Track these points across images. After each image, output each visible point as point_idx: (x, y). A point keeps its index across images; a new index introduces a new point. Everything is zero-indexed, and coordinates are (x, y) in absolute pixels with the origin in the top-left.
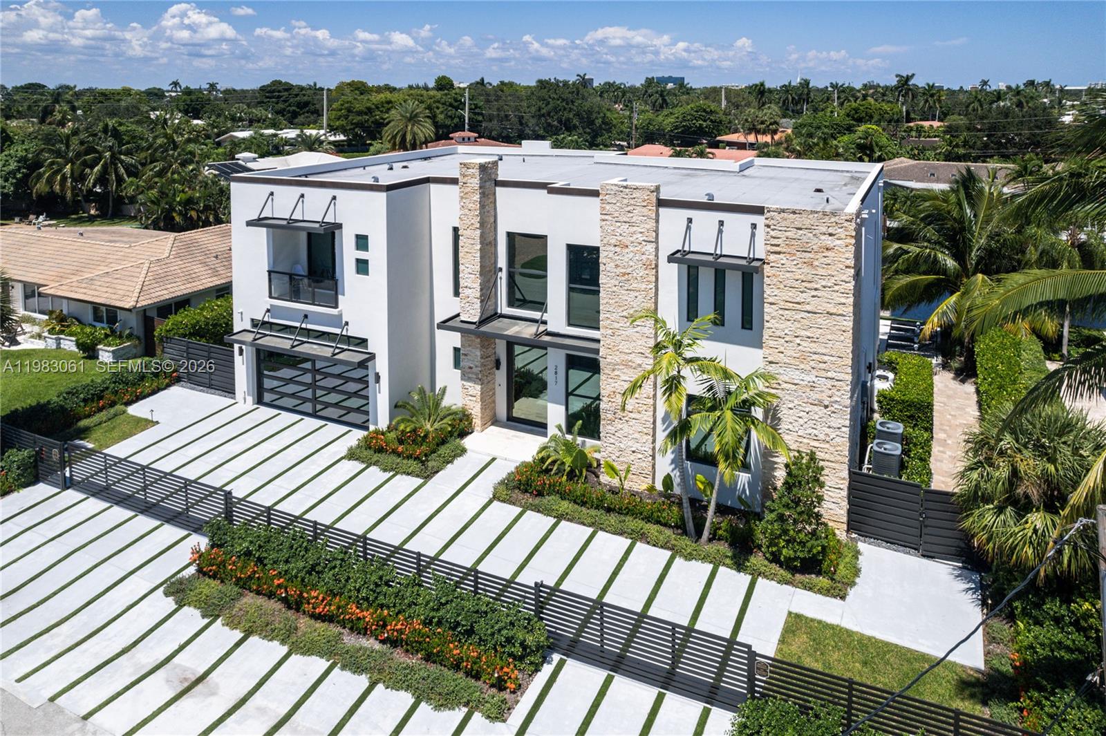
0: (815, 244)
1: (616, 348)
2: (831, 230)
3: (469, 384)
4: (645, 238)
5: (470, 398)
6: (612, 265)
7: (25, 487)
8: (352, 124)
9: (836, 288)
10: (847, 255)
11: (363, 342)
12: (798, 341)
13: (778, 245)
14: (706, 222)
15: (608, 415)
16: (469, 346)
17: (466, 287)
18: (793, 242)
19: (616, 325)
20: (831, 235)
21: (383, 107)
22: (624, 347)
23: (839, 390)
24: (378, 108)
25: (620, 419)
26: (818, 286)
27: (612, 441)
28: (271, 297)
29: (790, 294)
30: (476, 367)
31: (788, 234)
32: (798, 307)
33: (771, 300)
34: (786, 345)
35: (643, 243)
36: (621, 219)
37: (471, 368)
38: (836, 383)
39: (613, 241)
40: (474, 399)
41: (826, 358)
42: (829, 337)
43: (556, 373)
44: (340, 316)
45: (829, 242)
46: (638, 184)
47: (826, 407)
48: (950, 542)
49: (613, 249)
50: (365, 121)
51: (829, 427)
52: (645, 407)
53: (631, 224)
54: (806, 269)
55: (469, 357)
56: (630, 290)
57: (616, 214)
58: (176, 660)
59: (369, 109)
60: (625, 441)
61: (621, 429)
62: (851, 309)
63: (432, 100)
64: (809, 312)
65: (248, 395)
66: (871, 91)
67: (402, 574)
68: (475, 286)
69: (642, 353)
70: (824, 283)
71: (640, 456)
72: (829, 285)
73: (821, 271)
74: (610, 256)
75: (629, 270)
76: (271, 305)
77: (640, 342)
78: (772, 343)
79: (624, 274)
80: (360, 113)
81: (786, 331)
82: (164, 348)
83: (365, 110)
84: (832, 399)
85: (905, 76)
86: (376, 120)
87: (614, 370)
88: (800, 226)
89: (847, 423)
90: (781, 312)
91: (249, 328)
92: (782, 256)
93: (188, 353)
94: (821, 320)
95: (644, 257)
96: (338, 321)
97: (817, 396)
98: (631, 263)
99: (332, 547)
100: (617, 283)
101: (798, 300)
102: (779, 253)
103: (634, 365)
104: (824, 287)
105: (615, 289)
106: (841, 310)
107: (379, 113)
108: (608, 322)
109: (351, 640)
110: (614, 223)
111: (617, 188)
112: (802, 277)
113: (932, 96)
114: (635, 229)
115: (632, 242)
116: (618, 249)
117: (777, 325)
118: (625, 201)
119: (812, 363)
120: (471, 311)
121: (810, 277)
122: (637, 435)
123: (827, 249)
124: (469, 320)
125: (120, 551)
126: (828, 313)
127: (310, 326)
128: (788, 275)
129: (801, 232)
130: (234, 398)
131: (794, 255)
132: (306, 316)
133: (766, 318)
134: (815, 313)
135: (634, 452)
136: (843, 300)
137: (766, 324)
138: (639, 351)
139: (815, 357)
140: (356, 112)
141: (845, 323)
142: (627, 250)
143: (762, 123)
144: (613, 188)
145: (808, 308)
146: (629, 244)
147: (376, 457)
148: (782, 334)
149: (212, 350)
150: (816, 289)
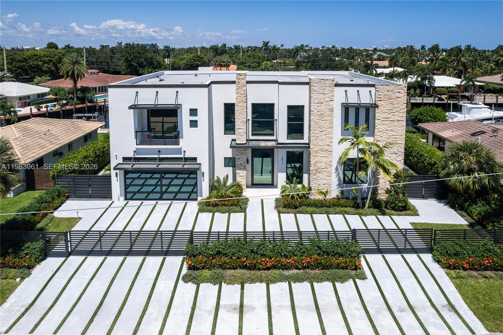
0: (394, 96)
1: (317, 144)
2: (399, 91)
3: (240, 171)
4: (330, 99)
5: (241, 177)
6: (316, 111)
7: (42, 262)
8: (15, 67)
9: (401, 111)
10: (404, 99)
11: (195, 159)
12: (387, 132)
13: (381, 98)
14: (352, 91)
15: (313, 172)
16: (241, 154)
17: (239, 129)
18: (386, 96)
19: (317, 135)
20: (399, 92)
21: (33, 58)
22: (320, 143)
23: (400, 147)
24: (30, 58)
25: (319, 172)
26: (394, 111)
27: (315, 182)
28: (137, 145)
29: (385, 115)
30: (244, 163)
31: (384, 93)
32: (388, 119)
33: (378, 118)
34: (383, 134)
35: (329, 101)
36: (320, 92)
37: (241, 164)
38: (400, 145)
39: (317, 102)
40: (243, 177)
41: (396, 137)
42: (398, 129)
43: (282, 160)
44: (181, 149)
45: (398, 95)
46: (327, 78)
47: (396, 154)
48: (433, 192)
49: (316, 104)
50: (24, 66)
51: (397, 161)
52: (329, 166)
53: (324, 94)
54: (391, 106)
55: (240, 159)
56: (324, 120)
57: (318, 90)
58: (222, 303)
59: (25, 59)
60: (321, 181)
61: (319, 176)
62: (405, 118)
63: (61, 54)
64: (391, 121)
65: (121, 196)
66: (250, 48)
67: (293, 243)
68: (244, 127)
69: (328, 145)
70: (396, 110)
71: (327, 185)
72: (398, 110)
73: (396, 106)
74: (315, 107)
75: (323, 113)
76: (136, 149)
77: (328, 141)
78: (378, 134)
79: (321, 114)
80: (20, 61)
81: (383, 129)
82: (55, 182)
83: (23, 60)
84: (398, 151)
85: (266, 42)
86: (30, 65)
87: (316, 153)
88: (389, 90)
89: (403, 158)
90: (382, 122)
91: (122, 162)
92: (382, 101)
93: (74, 182)
94: (395, 123)
95: (329, 107)
96: (179, 151)
97: (393, 151)
98: (324, 110)
99: (256, 241)
100: (318, 118)
101: (388, 117)
102: (381, 101)
103: (325, 150)
104: (397, 111)
105: (317, 121)
106: (402, 119)
107: (31, 61)
108: (315, 134)
109: (286, 273)
110: (317, 94)
111: (319, 80)
112: (389, 109)
113: (276, 50)
114: (326, 96)
115: (325, 101)
116: (318, 105)
117: (380, 127)
118: (322, 85)
119: (392, 139)
120: (242, 139)
121: (392, 108)
122: (326, 178)
123: (398, 98)
124: (241, 143)
125: (138, 273)
126: (398, 120)
127: (161, 156)
128: (384, 108)
129: (389, 92)
130: (112, 200)
131: (387, 101)
132: (159, 151)
133: (376, 125)
134: (393, 121)
135: (324, 184)
136: (403, 115)
137: (376, 127)
138: (327, 144)
139: (393, 137)
140: (18, 60)
141: (403, 123)
142: (322, 105)
143: (224, 62)
144: (317, 80)
145: (391, 119)
146: (323, 102)
147: (215, 209)
148: (382, 130)
149: (91, 178)
150: (394, 112)
